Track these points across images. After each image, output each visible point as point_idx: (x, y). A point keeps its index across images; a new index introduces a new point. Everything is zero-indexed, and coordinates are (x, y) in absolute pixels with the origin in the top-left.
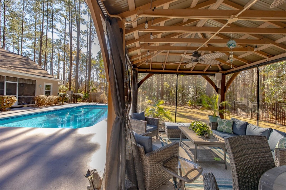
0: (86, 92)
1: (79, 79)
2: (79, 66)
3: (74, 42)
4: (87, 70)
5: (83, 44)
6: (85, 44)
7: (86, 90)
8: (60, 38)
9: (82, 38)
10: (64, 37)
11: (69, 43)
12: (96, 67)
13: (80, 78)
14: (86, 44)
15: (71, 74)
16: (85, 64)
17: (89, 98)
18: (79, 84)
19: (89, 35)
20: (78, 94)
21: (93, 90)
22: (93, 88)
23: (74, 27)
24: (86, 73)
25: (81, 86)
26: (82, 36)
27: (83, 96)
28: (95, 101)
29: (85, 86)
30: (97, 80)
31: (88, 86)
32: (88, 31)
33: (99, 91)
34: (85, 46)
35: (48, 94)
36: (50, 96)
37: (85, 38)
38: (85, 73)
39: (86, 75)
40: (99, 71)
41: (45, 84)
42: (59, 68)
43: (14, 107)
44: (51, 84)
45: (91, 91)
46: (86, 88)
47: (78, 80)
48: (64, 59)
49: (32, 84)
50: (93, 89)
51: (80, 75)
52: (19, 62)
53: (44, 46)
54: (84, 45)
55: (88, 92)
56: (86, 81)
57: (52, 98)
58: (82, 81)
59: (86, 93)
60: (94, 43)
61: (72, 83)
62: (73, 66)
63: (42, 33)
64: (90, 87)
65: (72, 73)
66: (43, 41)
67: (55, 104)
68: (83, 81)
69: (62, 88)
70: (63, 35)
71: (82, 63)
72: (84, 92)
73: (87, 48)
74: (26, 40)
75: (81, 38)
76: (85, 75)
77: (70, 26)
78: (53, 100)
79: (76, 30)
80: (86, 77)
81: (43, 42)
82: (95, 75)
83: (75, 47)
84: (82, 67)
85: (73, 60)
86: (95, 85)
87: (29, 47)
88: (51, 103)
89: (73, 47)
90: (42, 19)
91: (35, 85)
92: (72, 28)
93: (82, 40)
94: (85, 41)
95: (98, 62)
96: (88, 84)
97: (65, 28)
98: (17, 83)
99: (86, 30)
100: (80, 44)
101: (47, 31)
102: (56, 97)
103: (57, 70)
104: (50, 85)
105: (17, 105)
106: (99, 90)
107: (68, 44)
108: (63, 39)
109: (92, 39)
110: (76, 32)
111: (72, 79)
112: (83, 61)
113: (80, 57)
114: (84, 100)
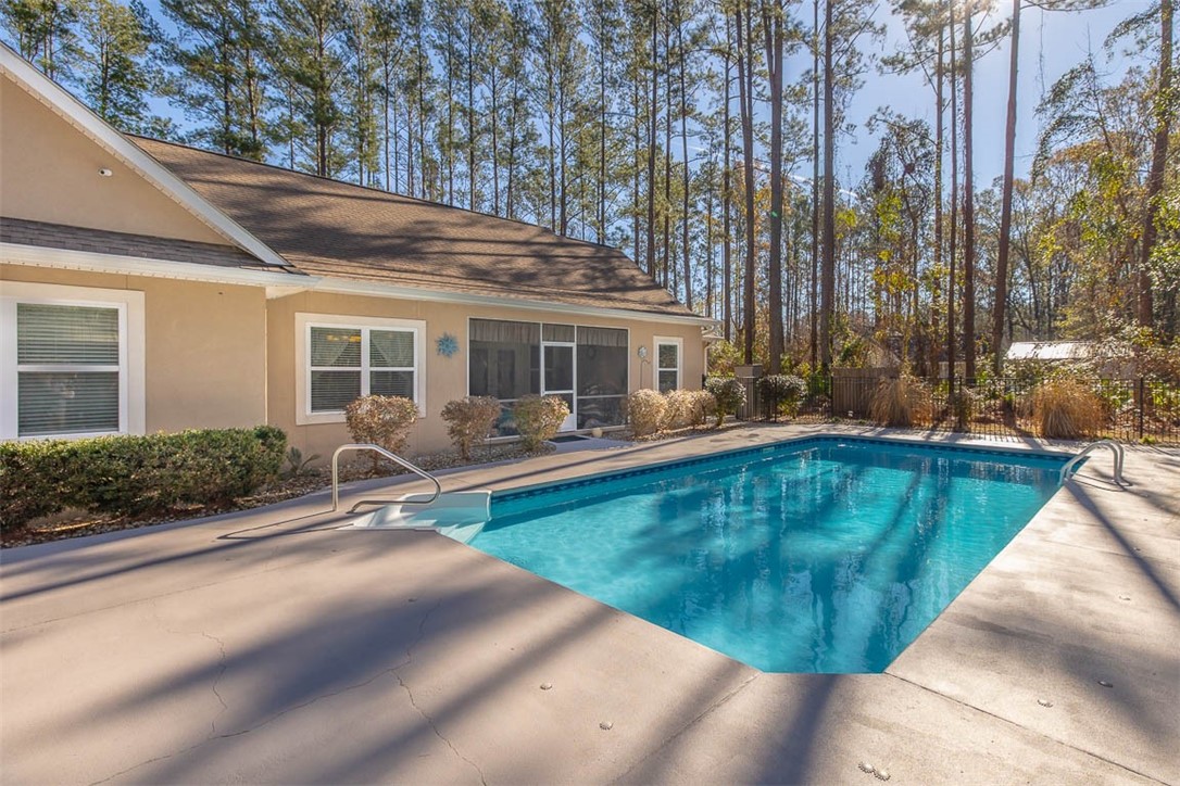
0: (814, 368)
1: (784, 309)
2: (784, 250)
3: (761, 150)
4: (819, 264)
5: (798, 144)
6: (806, 140)
7: (814, 358)
8: (709, 146)
9: (793, 119)
10: (723, 138)
11: (741, 158)
12: (856, 243)
13: (788, 305)
14: (808, 144)
15: (752, 292)
16: (809, 239)
17: (831, 398)
18: (785, 330)
19: (822, 96)
20: (781, 378)
21: (848, 354)
22: (848, 345)
23: (759, 81)
24: (815, 279)
25: (795, 337)
26: (790, 109)
27: (803, 385)
28: (862, 414)
29: (808, 337)
30: (861, 303)
31: (825, 335)
32: (816, 71)
33: (877, 358)
34: (805, 152)
35: (668, 382)
36: (672, 393)
37: (806, 116)
38: (808, 280)
39: (814, 286)
40: (868, 261)
41: (659, 341)
42: (711, 271)
43: (566, 435)
44: (677, 342)
45: (837, 360)
46: (814, 346)
47: (781, 314)
48: (727, 229)
49: (615, 345)
50: (848, 349)
51: (789, 293)
52: (582, 272)
53: (660, 197)
54: (800, 148)
55: (825, 365)
56: (814, 312)
57: (680, 399)
58: (796, 314)
59: (814, 371)
60: (844, 126)
61: (759, 329)
62: (760, 258)
63: (654, 148)
64: (832, 342)
65: (757, 286)
66: (659, 179)
67: (693, 424)
68: (803, 314)
69: (723, 351)
70: (722, 133)
71: (796, 236)
72: (805, 366)
73: (816, 158)
74: (617, 190)
75: (789, 119)
76: (807, 287)
77: (742, 88)
78: (683, 409)
79: (768, 93)
80: (814, 295)
81: (657, 183)
82: (853, 282)
83: (767, 171)
84: (796, 252)
85: (757, 228)
86: (856, 331)
87: (623, 214)
88: (680, 420)
89: (756, 173)
90: (651, 95)
91: (626, 348)
92: (750, 89)
93: (793, 127)
94: (805, 129)
95: (863, 217)
96: (826, 327)
97: (727, 99)
98: (574, 345)
99: (808, 72)
100: (785, 152)
101: (668, 135)
102: (695, 394)
103: (705, 282)
104: (674, 344)
105: (575, 429)
106: (880, 352)
107: (739, 163)
108: (720, 145)
109: (835, 108)
110: (768, 100)
111: (758, 309)
112: (797, 226)
113: (788, 209)
114: (809, 408)
